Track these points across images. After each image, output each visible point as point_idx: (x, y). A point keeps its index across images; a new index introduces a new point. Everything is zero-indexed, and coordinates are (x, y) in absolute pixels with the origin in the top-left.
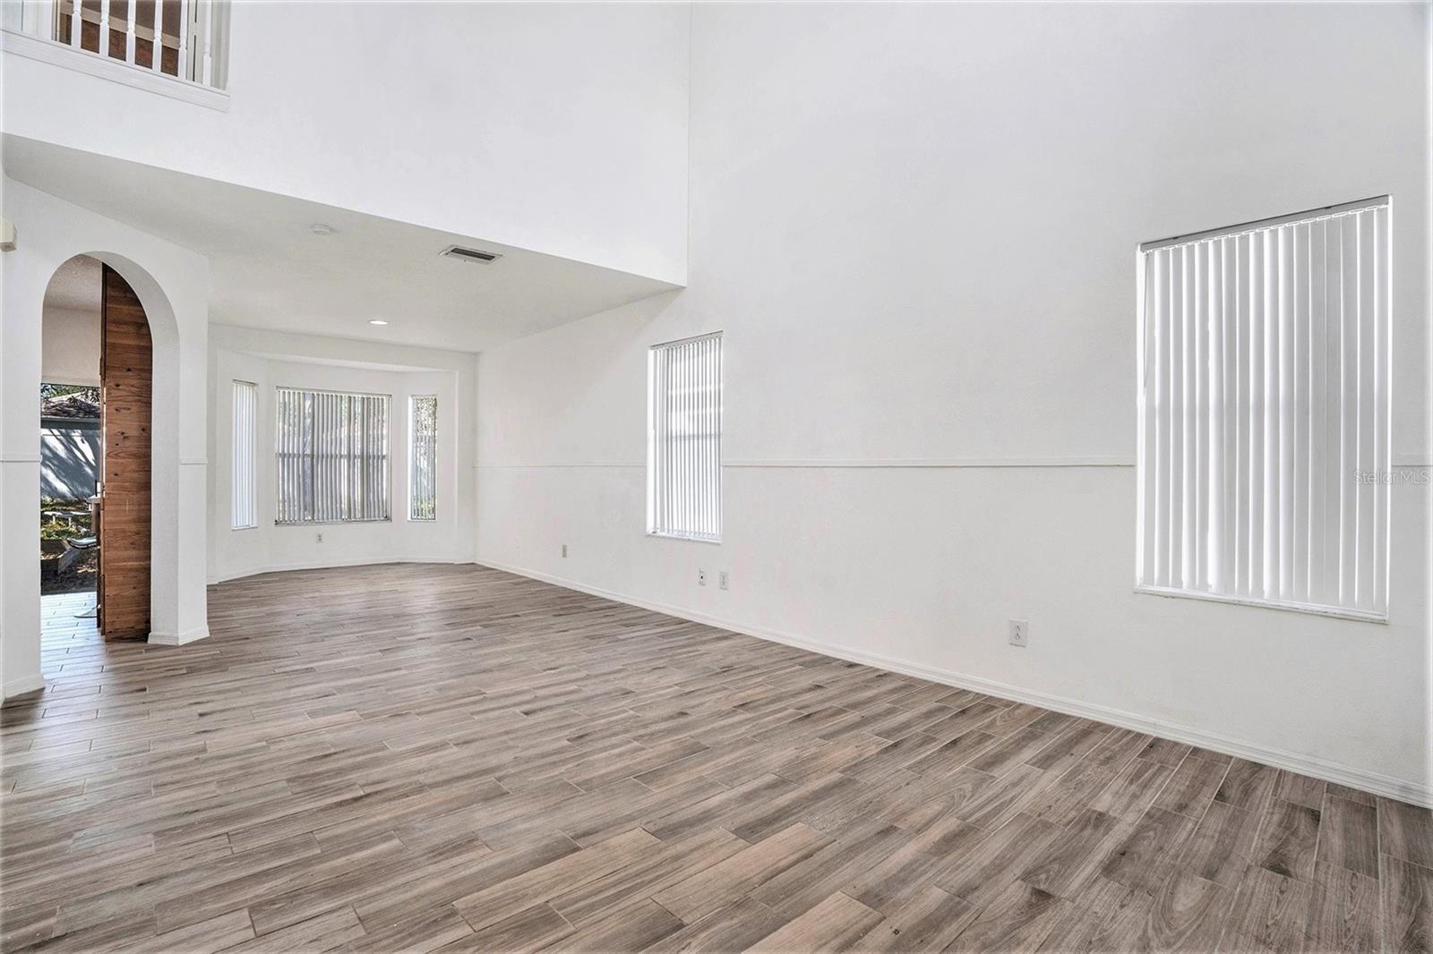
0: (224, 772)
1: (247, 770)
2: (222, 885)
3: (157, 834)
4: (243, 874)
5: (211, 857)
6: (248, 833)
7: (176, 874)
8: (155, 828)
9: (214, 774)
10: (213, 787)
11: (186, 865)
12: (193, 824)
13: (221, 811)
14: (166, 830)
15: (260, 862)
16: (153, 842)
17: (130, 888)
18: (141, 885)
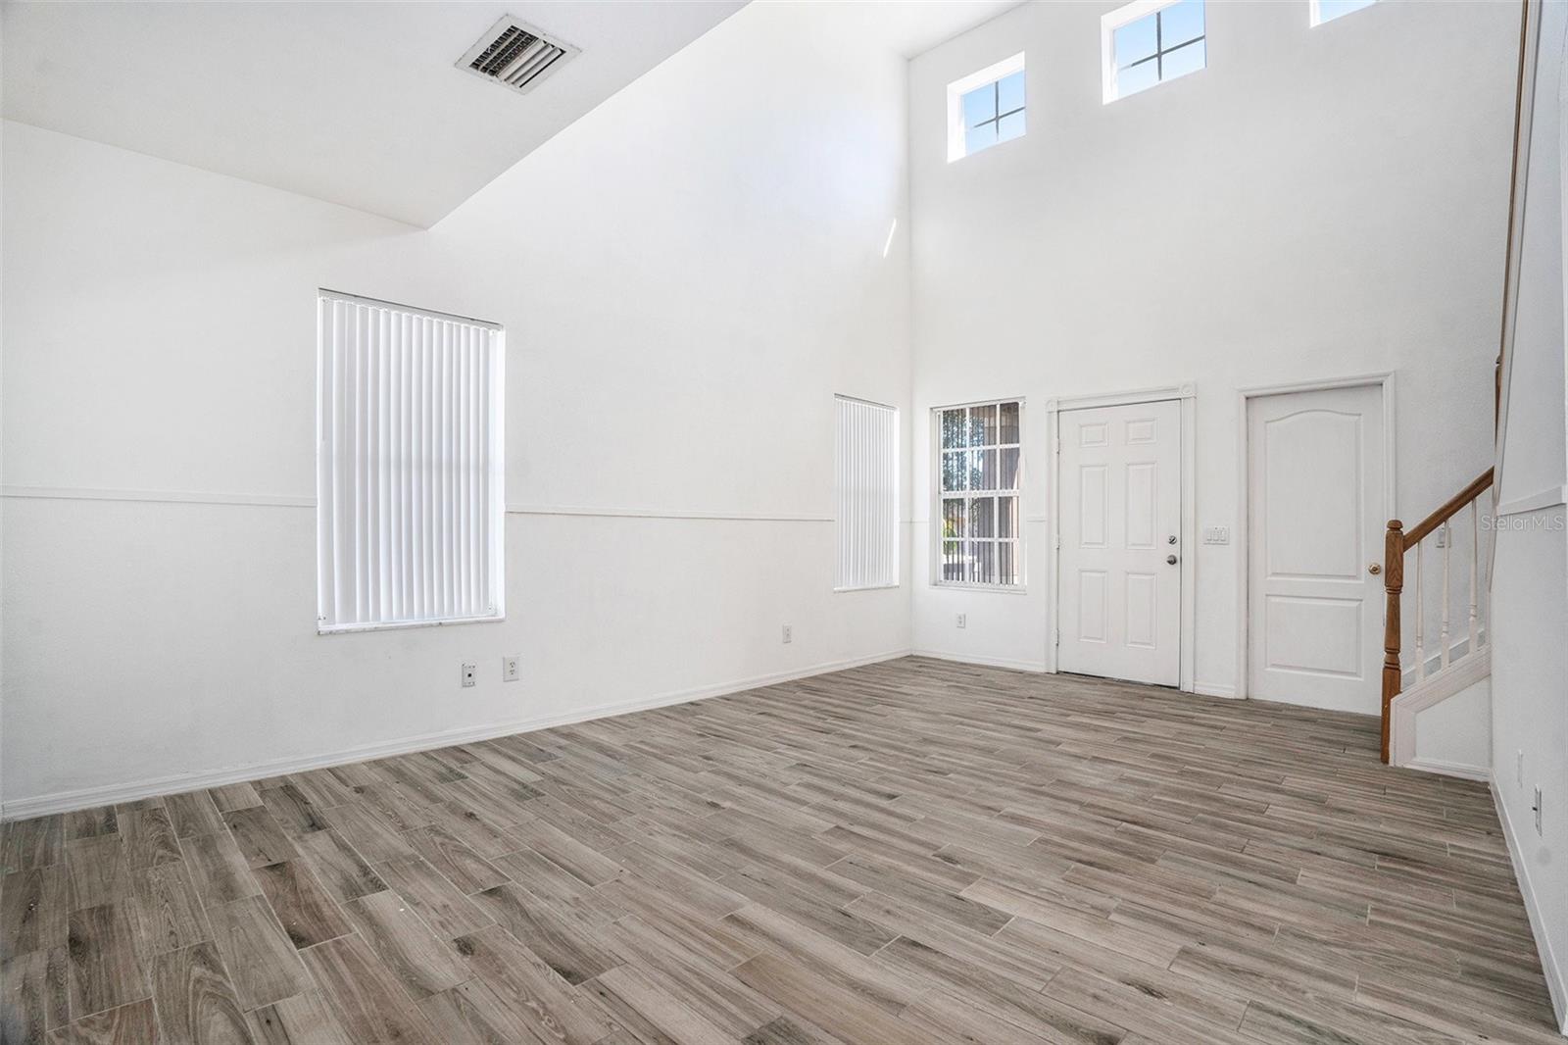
0: (1193, 907)
1: (1172, 895)
2: (1269, 828)
3: (1293, 882)
4: (1253, 827)
5: (1262, 845)
6: (1228, 845)
7: (1293, 848)
8: (1292, 888)
9: (1205, 911)
10: (1219, 896)
11: (1285, 849)
12: (1261, 873)
13: (1232, 871)
14: (1285, 880)
15: (1238, 828)
16: (1299, 877)
17: (1325, 855)
18: (1319, 854)
